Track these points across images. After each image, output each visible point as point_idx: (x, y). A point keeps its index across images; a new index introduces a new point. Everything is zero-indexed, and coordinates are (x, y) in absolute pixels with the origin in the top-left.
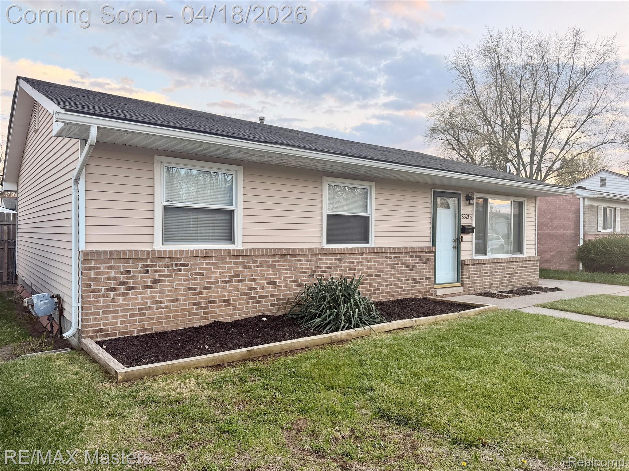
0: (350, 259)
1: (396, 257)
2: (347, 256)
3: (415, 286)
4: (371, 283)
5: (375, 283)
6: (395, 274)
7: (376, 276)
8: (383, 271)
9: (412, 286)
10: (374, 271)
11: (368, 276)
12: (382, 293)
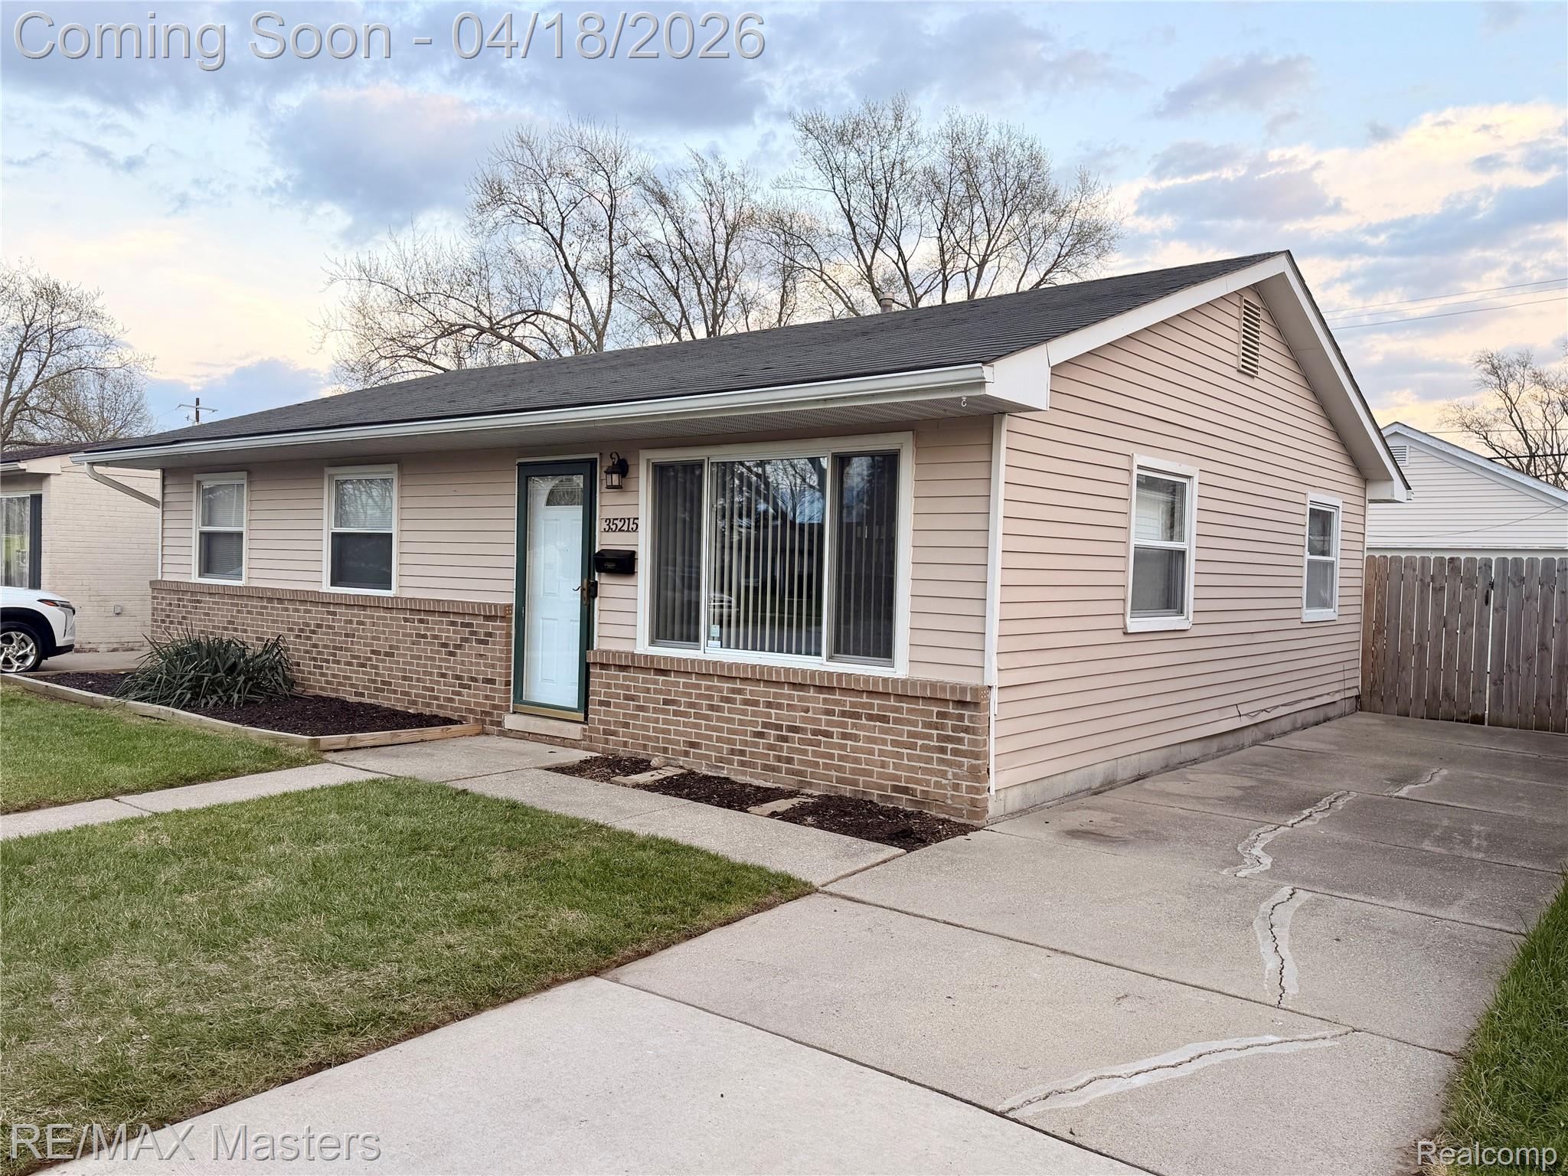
0: (346, 615)
1: (421, 621)
2: (343, 610)
3: (459, 694)
4: (376, 667)
5: (384, 668)
6: (419, 658)
7: (387, 654)
8: (398, 648)
9: (454, 693)
10: (383, 646)
11: (373, 652)
12: (395, 692)
